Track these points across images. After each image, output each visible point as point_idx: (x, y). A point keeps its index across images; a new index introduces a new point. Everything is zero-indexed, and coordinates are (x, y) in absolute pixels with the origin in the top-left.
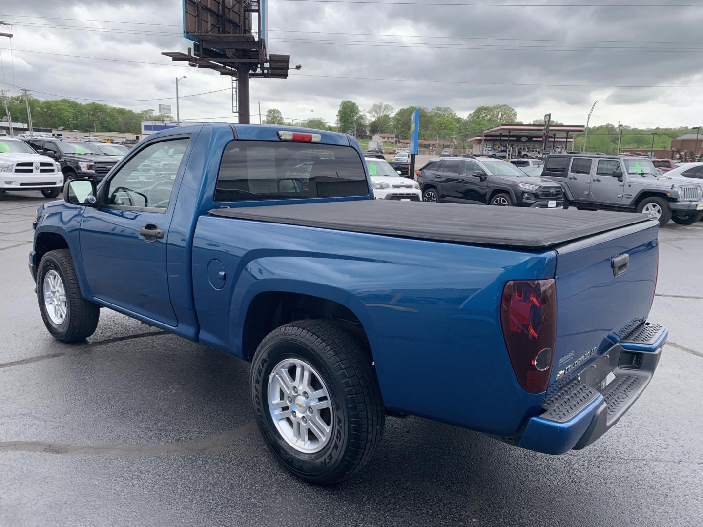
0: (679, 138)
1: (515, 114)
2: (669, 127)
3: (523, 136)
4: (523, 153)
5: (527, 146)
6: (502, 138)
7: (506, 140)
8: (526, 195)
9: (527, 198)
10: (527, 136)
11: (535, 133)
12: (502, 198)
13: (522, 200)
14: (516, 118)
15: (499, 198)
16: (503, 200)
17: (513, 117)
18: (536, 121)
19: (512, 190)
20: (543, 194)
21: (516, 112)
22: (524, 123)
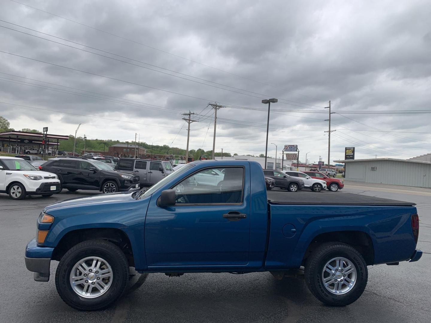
0: (112, 146)
1: (8, 124)
2: (102, 139)
3: (25, 139)
4: (27, 151)
5: (28, 146)
6: (11, 140)
7: (15, 142)
8: (126, 182)
9: (126, 183)
10: (28, 140)
11: (33, 138)
12: (111, 184)
13: (124, 184)
14: (9, 126)
15: (109, 184)
16: (112, 185)
17: (6, 125)
18: (24, 129)
19: (118, 179)
20: (134, 181)
21: (9, 122)
22: (15, 130)
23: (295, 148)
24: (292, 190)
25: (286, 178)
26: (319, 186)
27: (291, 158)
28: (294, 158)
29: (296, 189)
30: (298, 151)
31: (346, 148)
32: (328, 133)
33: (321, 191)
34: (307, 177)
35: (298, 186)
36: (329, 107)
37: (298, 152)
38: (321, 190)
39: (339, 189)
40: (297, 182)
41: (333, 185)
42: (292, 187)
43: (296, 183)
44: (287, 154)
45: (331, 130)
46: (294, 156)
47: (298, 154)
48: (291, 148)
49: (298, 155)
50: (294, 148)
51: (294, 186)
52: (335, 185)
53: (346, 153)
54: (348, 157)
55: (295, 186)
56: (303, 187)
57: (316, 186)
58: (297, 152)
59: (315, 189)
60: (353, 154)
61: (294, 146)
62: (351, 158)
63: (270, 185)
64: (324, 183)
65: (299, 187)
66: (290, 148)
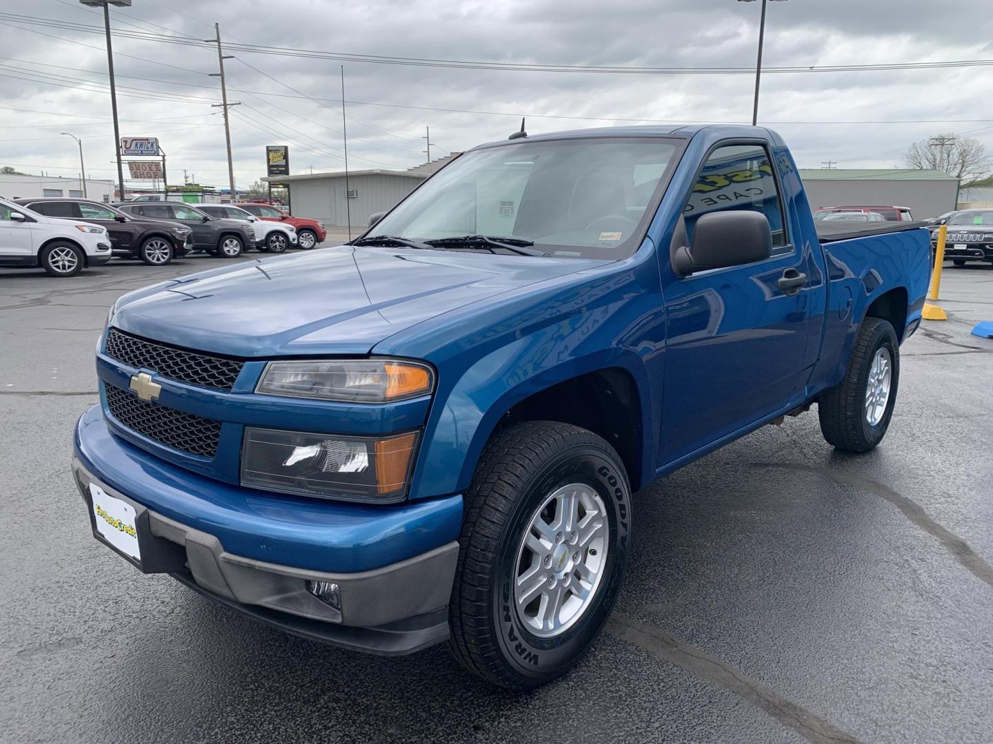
23: (152, 145)
24: (229, 251)
25: (208, 223)
26: (281, 238)
27: (145, 172)
28: (153, 175)
29: (238, 249)
30: (161, 153)
31: (267, 147)
32: (221, 109)
33: (286, 251)
34: (250, 218)
35: (242, 241)
36: (216, 39)
37: (164, 156)
38: (285, 249)
39: (317, 243)
40: (237, 229)
41: (304, 234)
42: (226, 245)
43: (237, 234)
44: (131, 164)
45: (228, 103)
46: (154, 168)
47: (162, 163)
48: (141, 145)
49: (164, 165)
50: (149, 145)
51: (231, 241)
52: (307, 234)
53: (269, 160)
54: (275, 169)
55: (235, 242)
56: (253, 242)
57: (274, 238)
58: (160, 158)
59: (272, 246)
60: (284, 164)
61: (147, 140)
62: (281, 173)
63: (183, 242)
64: (292, 231)
65: (243, 244)
66: (136, 145)
